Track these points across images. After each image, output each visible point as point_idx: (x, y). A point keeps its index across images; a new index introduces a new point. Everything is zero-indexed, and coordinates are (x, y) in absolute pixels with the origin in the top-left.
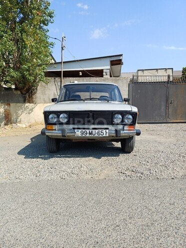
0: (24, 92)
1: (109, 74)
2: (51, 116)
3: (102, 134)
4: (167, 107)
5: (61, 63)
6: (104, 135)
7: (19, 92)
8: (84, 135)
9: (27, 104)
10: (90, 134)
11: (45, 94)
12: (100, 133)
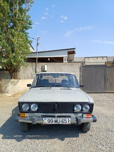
0: (11, 72)
1: (67, 60)
2: (23, 106)
3: (66, 122)
4: (105, 83)
5: (36, 52)
6: (67, 123)
7: (8, 72)
8: (50, 123)
10: (55, 122)
11: (25, 73)
12: (64, 121)
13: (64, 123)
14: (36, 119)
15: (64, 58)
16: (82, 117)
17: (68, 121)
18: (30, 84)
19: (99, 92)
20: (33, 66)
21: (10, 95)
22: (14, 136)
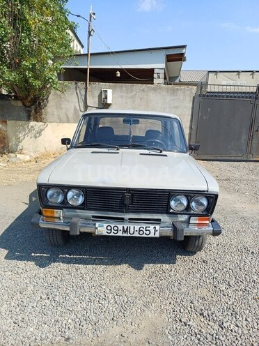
0: (28, 104)
1: (162, 76)
3: (148, 232)
4: (250, 137)
5: (87, 55)
7: (20, 104)
8: (112, 234)
9: (32, 123)
10: (124, 231)
11: (61, 109)
12: (144, 230)
13: (144, 235)
14: (80, 222)
15: (156, 71)
16: (188, 222)
17: (153, 231)
18: (69, 140)
19: (233, 158)
20: (78, 91)
21: (28, 158)
22: (33, 254)
